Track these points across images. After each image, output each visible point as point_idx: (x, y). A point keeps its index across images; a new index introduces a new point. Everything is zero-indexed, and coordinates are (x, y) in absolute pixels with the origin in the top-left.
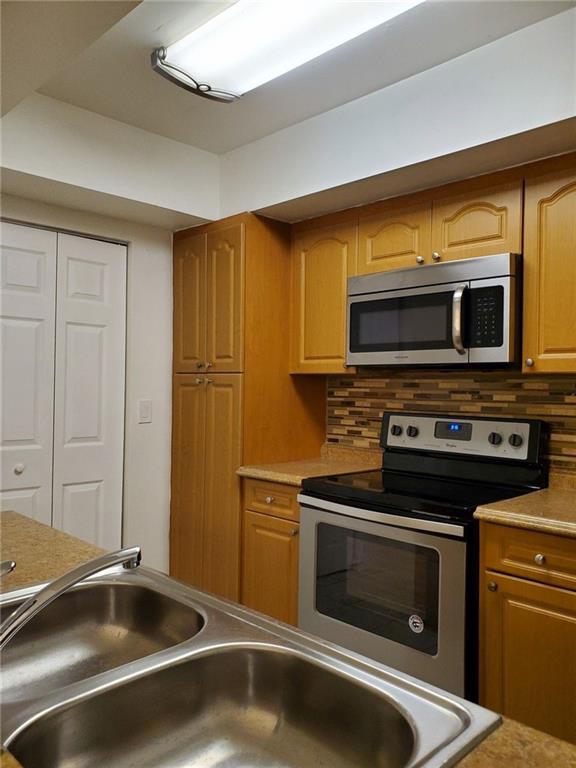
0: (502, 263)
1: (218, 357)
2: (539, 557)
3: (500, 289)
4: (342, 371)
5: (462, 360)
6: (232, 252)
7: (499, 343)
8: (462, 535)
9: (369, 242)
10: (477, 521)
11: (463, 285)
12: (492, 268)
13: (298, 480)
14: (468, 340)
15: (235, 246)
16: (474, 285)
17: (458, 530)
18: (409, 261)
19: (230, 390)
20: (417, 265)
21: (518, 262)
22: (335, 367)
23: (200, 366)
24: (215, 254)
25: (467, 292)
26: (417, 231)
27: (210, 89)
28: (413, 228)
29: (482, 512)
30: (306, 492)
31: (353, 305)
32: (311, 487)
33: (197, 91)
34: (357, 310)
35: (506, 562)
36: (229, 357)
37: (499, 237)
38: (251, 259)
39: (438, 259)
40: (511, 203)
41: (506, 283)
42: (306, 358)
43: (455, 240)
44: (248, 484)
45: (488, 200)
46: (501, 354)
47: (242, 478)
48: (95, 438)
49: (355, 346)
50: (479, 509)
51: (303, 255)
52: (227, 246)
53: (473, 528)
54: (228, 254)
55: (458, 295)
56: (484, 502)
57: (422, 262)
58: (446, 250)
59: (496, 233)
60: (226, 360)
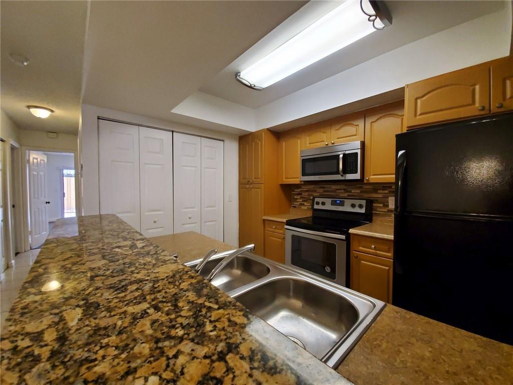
0: (358, 144)
1: (255, 178)
2: (373, 246)
3: (357, 153)
4: (299, 183)
5: (343, 178)
6: (260, 142)
7: (356, 172)
8: (345, 239)
9: (308, 138)
10: (350, 234)
11: (343, 152)
12: (354, 146)
13: (285, 220)
14: (345, 171)
15: (261, 140)
16: (347, 152)
17: (343, 237)
18: (322, 144)
19: (259, 190)
20: (325, 146)
21: (363, 144)
22: (296, 181)
23: (249, 182)
24: (253, 143)
25: (344, 155)
26: (325, 134)
27: (255, 86)
28: (324, 133)
29: (351, 231)
30: (287, 225)
31: (303, 160)
32: (289, 223)
33: (250, 87)
34: (304, 162)
35: (361, 248)
36: (258, 178)
38: (266, 146)
39: (333, 144)
40: (361, 123)
41: (359, 152)
42: (286, 178)
43: (339, 137)
44: (266, 222)
45: (352, 122)
46: (357, 176)
47: (264, 220)
48: (214, 207)
49: (304, 174)
50: (350, 230)
51: (284, 143)
52: (258, 140)
53: (348, 236)
54: (259, 144)
55: (341, 156)
56: (352, 227)
57: (327, 145)
58: (336, 140)
59: (355, 134)
60: (258, 179)
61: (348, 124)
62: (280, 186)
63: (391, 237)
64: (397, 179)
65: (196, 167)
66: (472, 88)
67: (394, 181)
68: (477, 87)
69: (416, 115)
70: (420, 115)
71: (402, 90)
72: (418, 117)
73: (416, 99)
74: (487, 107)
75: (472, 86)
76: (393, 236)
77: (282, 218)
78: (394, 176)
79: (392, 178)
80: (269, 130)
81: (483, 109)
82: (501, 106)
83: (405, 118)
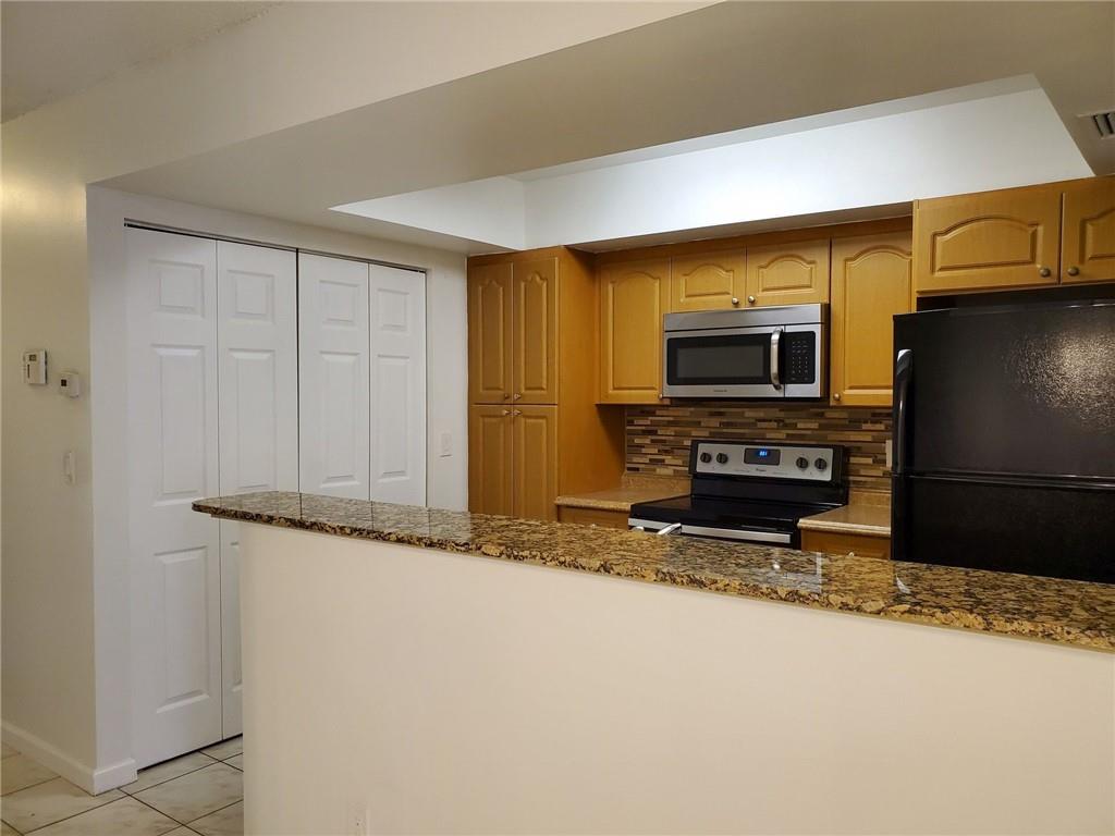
0: (815, 312)
1: (527, 389)
3: (813, 333)
4: (656, 402)
5: (779, 394)
6: (545, 284)
8: (788, 542)
9: (682, 281)
10: (800, 530)
11: (779, 329)
12: (806, 317)
13: (626, 506)
14: (784, 378)
15: (548, 280)
16: (789, 329)
17: (785, 538)
18: (722, 303)
19: (544, 421)
20: (731, 306)
21: (827, 310)
22: (649, 397)
23: (507, 397)
24: (523, 285)
25: (783, 335)
26: (731, 274)
28: (727, 271)
29: (803, 523)
30: (634, 517)
31: (669, 340)
32: (640, 511)
34: (675, 347)
36: (542, 389)
37: (810, 287)
38: (563, 290)
39: (753, 303)
40: (821, 258)
41: (817, 330)
42: (615, 389)
43: (768, 286)
44: (564, 510)
45: (800, 253)
46: (813, 390)
47: (559, 507)
48: (402, 473)
49: (673, 379)
50: (801, 520)
51: (610, 287)
52: (538, 279)
53: (797, 535)
54: (540, 287)
55: (775, 337)
56: (806, 514)
57: (736, 304)
58: (760, 294)
59: (806, 283)
60: (538, 392)
61: (792, 256)
62: (595, 408)
63: (886, 530)
64: (896, 398)
65: (356, 354)
66: (1031, 230)
67: (891, 404)
68: (1040, 229)
69: (933, 270)
70: (942, 269)
71: (908, 206)
72: (937, 274)
73: (935, 235)
74: (1054, 272)
75: (1032, 225)
76: (889, 529)
77: (616, 499)
78: (891, 392)
79: (884, 396)
80: (568, 248)
81: (1048, 274)
82: (1077, 273)
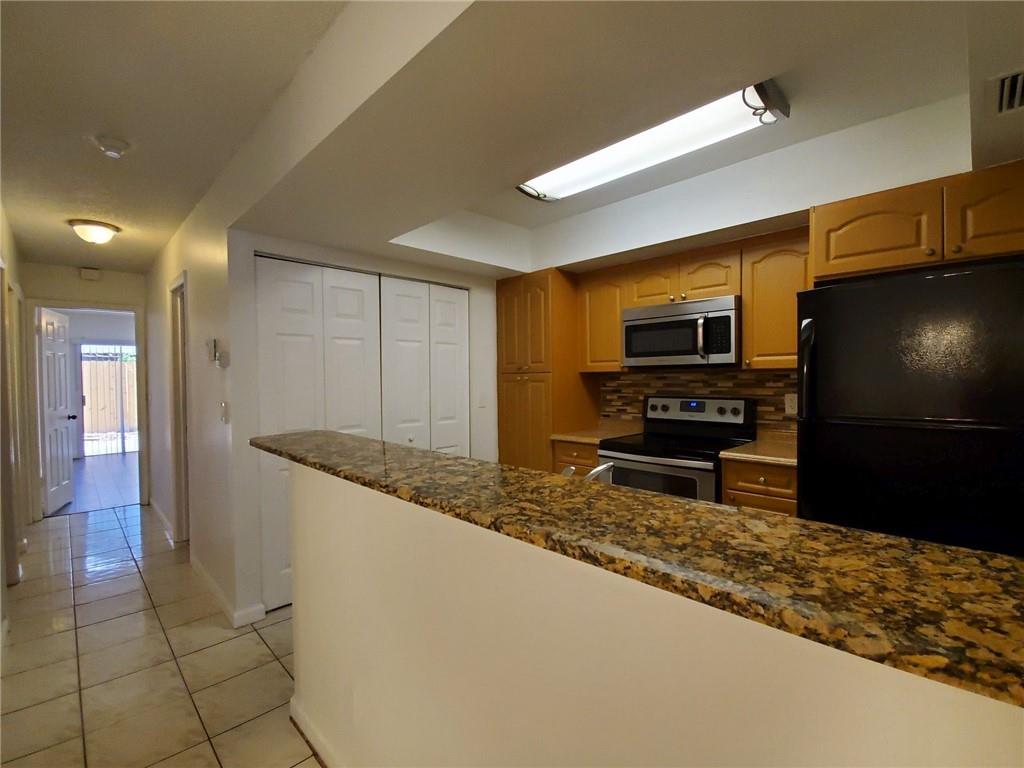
0: (729, 301)
1: (533, 363)
2: (762, 479)
3: (729, 317)
4: (619, 370)
5: (704, 362)
6: (543, 294)
7: (729, 351)
8: (712, 468)
9: (635, 287)
10: (720, 460)
11: (703, 315)
12: (723, 304)
13: (597, 441)
14: (709, 349)
15: (546, 290)
16: (711, 315)
17: (709, 465)
18: (663, 300)
19: (543, 384)
20: (669, 302)
21: (739, 300)
22: (614, 367)
23: (520, 369)
24: (529, 295)
25: (706, 319)
26: (668, 280)
27: (545, 196)
28: (666, 278)
29: (723, 454)
30: (601, 448)
31: (627, 327)
33: (538, 198)
34: (631, 331)
35: (740, 484)
36: (541, 362)
37: (725, 284)
38: (554, 299)
39: (684, 298)
40: (733, 263)
41: (732, 314)
42: (592, 362)
43: (694, 286)
44: (557, 445)
45: (718, 261)
46: (730, 358)
47: (553, 441)
48: (453, 418)
49: (629, 353)
50: (722, 452)
51: (588, 294)
52: (539, 290)
53: (718, 462)
54: (540, 295)
55: (701, 321)
56: (724, 449)
57: (673, 300)
58: (689, 292)
59: (723, 282)
60: (539, 364)
61: (711, 264)
62: (579, 376)
63: (793, 462)
64: (800, 362)
65: (421, 342)
66: (915, 219)
67: (796, 366)
68: (924, 219)
69: (828, 258)
70: (835, 258)
71: (804, 215)
72: (832, 262)
73: (829, 232)
74: (938, 250)
75: (915, 215)
76: (796, 461)
77: (594, 436)
78: (796, 357)
79: (790, 360)
80: (560, 270)
81: (933, 253)
82: (960, 250)
83: (811, 258)
